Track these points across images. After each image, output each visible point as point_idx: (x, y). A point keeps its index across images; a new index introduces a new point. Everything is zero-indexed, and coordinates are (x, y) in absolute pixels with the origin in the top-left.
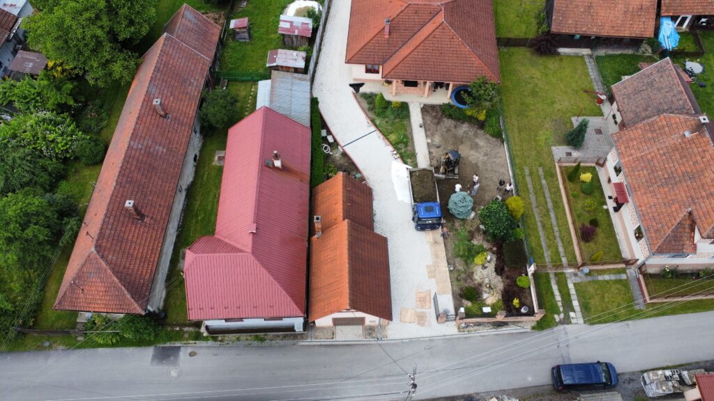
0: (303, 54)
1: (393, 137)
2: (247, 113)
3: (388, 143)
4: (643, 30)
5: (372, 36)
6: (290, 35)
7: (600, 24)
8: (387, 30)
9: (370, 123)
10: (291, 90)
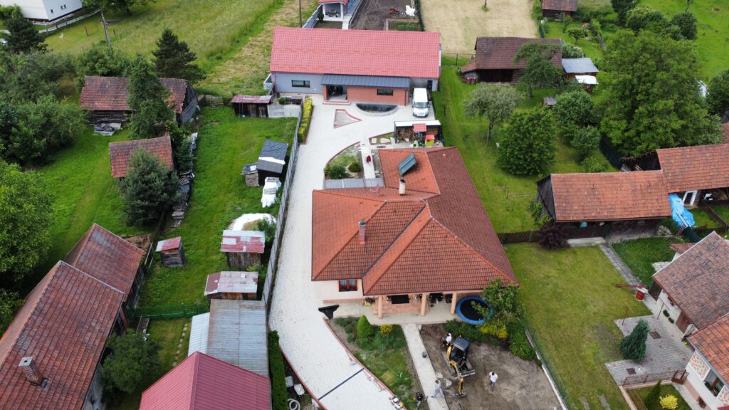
0: (255, 275)
1: (388, 376)
2: (175, 364)
3: (383, 387)
4: (658, 208)
5: (344, 243)
6: (235, 254)
7: (610, 207)
8: (362, 235)
9: (353, 359)
10: (239, 324)
